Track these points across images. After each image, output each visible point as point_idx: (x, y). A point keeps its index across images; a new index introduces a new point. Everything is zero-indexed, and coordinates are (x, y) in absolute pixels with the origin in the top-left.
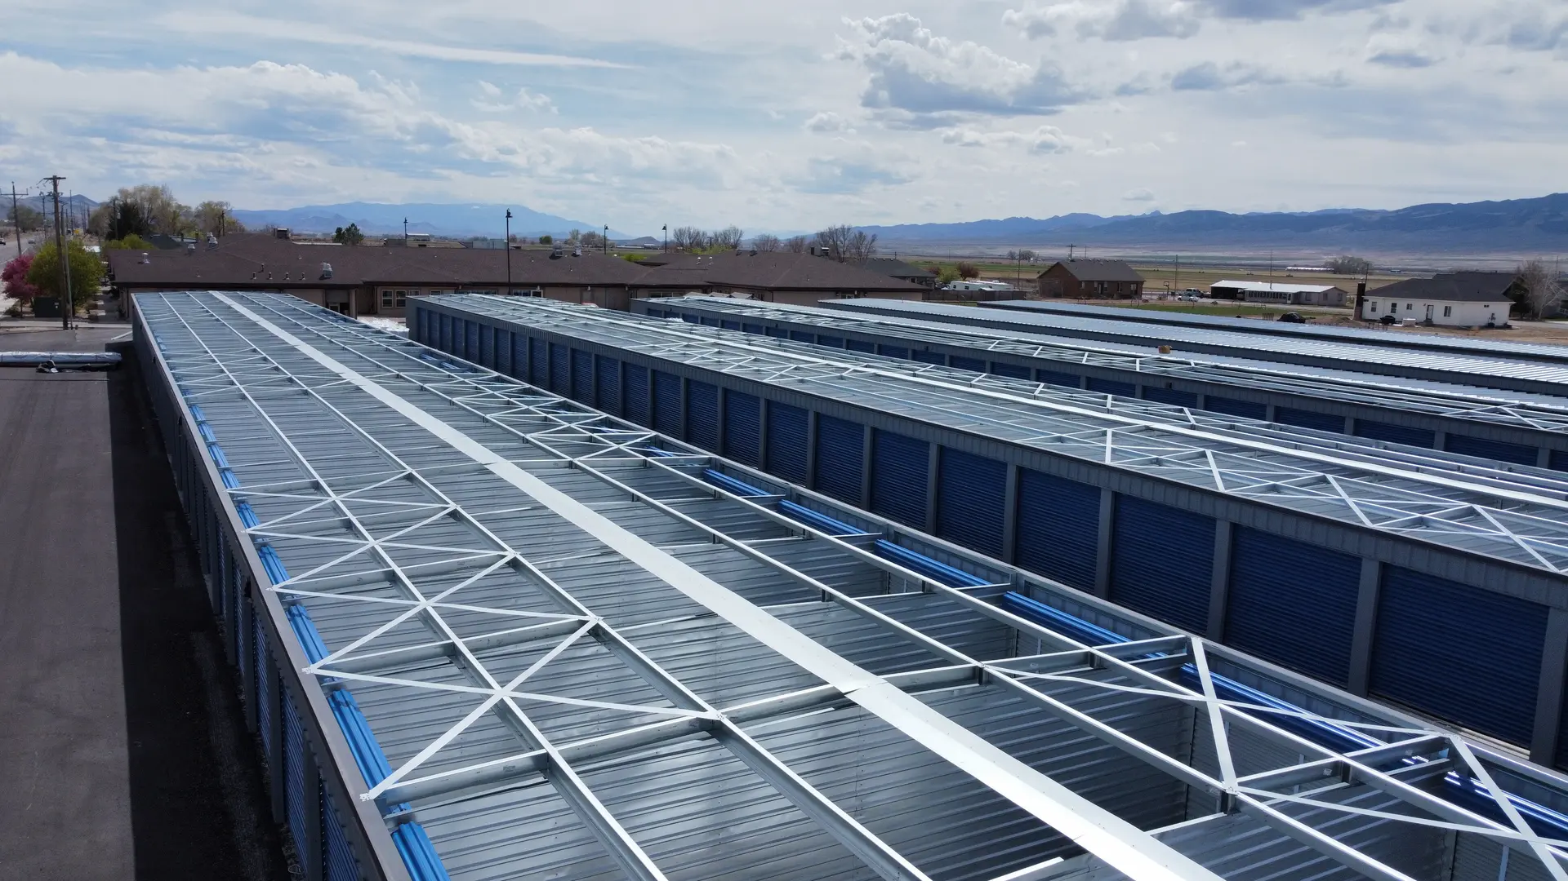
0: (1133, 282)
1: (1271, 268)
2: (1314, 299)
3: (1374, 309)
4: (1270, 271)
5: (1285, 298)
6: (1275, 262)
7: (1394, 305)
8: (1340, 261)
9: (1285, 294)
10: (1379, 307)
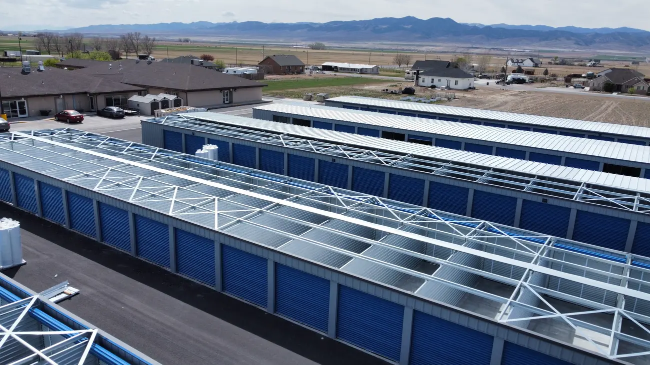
0: (300, 66)
2: (369, 72)
3: (423, 81)
7: (433, 80)
9: (357, 69)
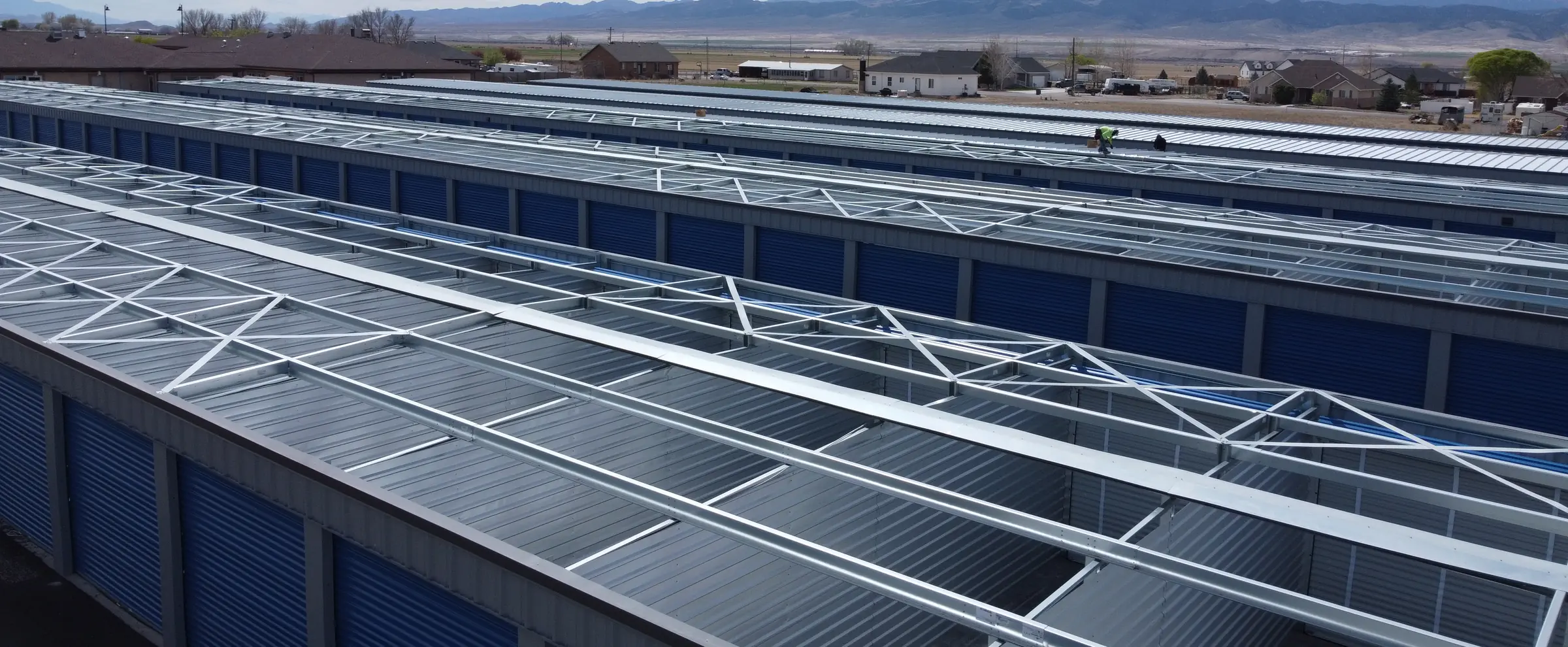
1: (791, 50)
4: (790, 53)
5: (802, 75)
6: (793, 45)
8: (849, 44)
10: (878, 81)
